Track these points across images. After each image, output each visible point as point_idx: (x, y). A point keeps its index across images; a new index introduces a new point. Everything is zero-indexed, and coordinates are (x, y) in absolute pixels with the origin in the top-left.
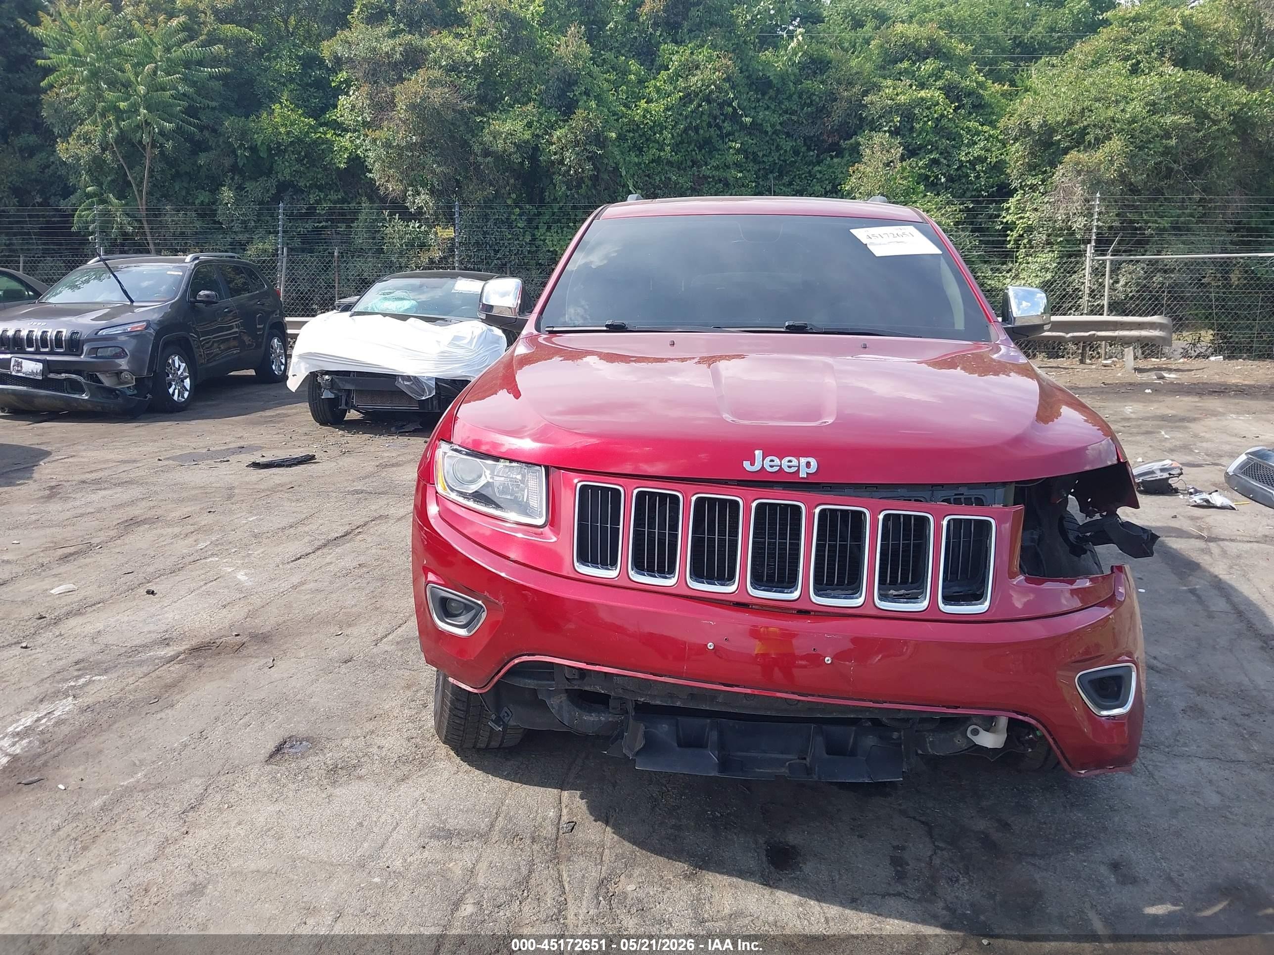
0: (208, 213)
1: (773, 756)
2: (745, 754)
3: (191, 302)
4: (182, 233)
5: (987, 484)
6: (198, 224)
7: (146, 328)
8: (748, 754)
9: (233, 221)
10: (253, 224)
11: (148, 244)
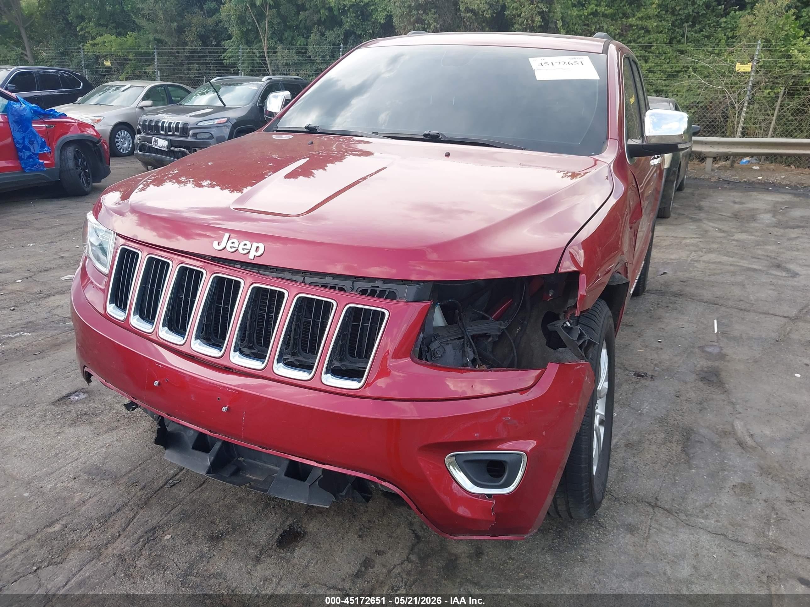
0: (302, 52)
1: (270, 466)
2: (252, 461)
3: (260, 107)
4: (287, 64)
5: (402, 280)
6: (296, 58)
7: (227, 122)
8: (255, 462)
9: (317, 56)
10: (328, 58)
11: (268, 70)
